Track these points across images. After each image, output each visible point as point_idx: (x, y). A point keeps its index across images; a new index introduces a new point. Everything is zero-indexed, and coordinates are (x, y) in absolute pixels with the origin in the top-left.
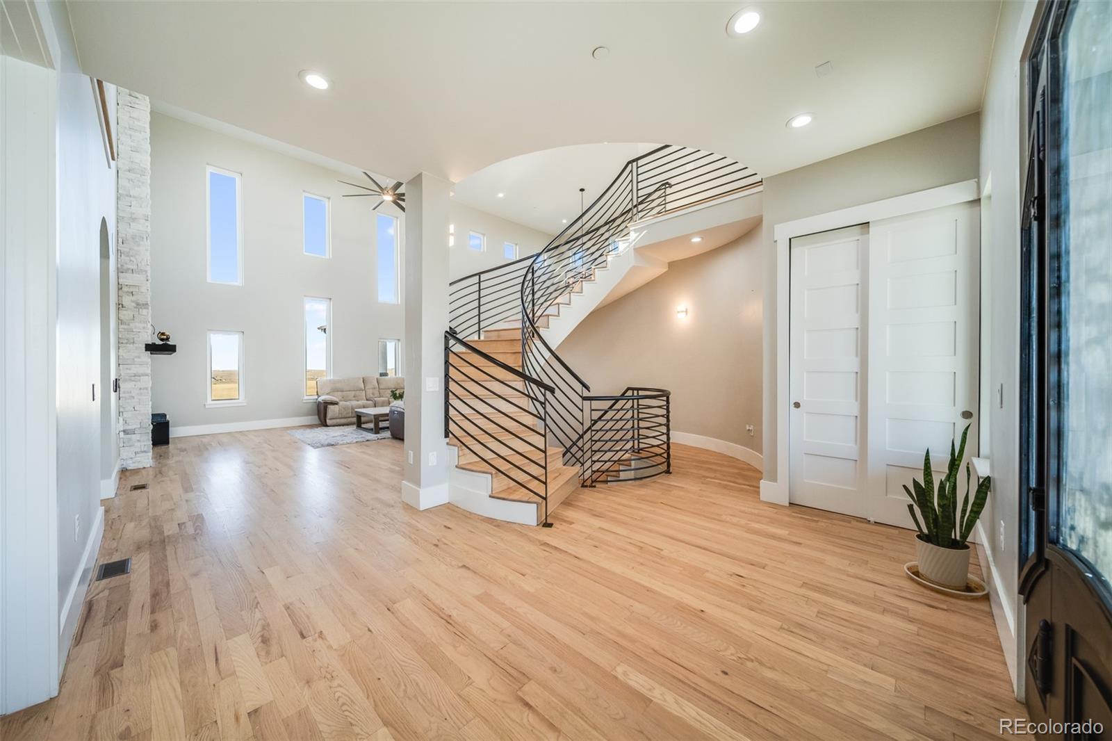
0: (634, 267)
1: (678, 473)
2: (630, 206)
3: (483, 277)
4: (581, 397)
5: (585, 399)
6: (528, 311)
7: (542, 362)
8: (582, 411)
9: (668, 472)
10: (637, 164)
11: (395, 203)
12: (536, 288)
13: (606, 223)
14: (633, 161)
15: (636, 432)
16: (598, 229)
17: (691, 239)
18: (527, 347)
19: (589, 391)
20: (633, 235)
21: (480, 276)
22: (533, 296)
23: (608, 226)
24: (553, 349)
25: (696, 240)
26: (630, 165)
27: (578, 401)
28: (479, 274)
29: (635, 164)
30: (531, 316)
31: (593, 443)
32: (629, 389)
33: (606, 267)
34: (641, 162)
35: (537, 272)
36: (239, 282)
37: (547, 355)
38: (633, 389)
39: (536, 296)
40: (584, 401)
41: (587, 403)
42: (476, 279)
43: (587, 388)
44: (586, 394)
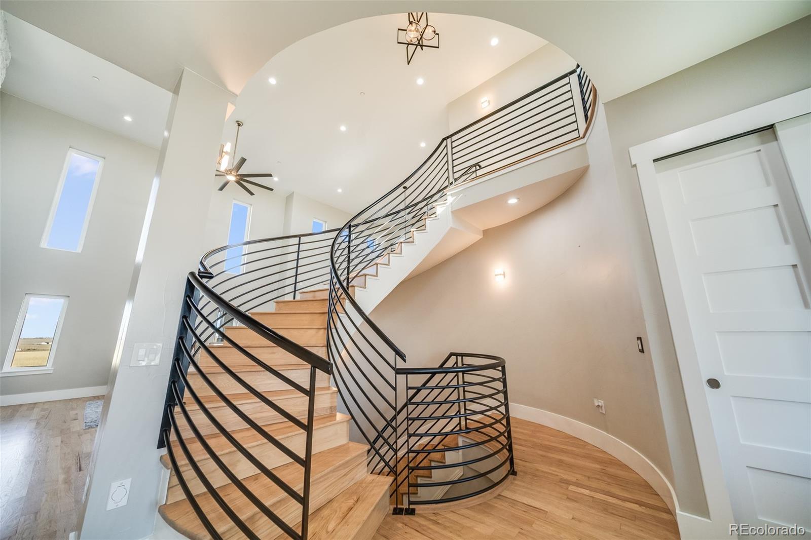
0: (451, 227)
1: (525, 473)
2: (446, 183)
3: (303, 239)
4: (394, 368)
5: (399, 371)
6: (342, 278)
7: (352, 331)
8: (395, 389)
9: (513, 472)
10: (451, 139)
11: (238, 182)
12: (352, 256)
13: (424, 200)
14: (448, 137)
15: (462, 404)
16: (416, 204)
17: (507, 200)
18: (334, 316)
19: (405, 361)
20: (450, 200)
21: (300, 238)
22: (349, 263)
23: (425, 202)
24: (367, 314)
25: (513, 201)
26: (445, 141)
27: (390, 374)
28: (300, 236)
29: (449, 140)
30: (345, 284)
31: (410, 422)
32: (452, 354)
33: (425, 230)
34: (454, 138)
35: (354, 242)
36: (79, 250)
37: (359, 321)
38: (456, 355)
39: (353, 264)
40: (397, 375)
41: (401, 378)
42: (296, 240)
43: (403, 357)
44: (401, 364)
